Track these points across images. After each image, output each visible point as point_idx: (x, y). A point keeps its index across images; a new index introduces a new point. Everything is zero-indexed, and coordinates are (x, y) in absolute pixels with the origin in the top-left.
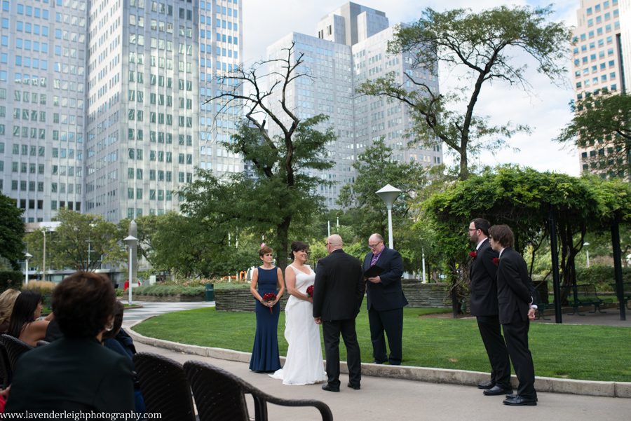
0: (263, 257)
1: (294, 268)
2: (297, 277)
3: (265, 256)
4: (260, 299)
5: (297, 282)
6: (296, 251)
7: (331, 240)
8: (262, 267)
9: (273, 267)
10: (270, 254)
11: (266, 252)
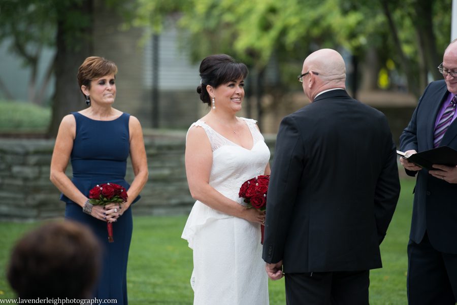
0: (88, 86)
1: (207, 127)
2: (216, 154)
3: (95, 85)
4: (82, 200)
5: (216, 169)
6: (216, 86)
7: (317, 64)
8: (86, 113)
9: (117, 114)
10: (108, 78)
11: (96, 74)
